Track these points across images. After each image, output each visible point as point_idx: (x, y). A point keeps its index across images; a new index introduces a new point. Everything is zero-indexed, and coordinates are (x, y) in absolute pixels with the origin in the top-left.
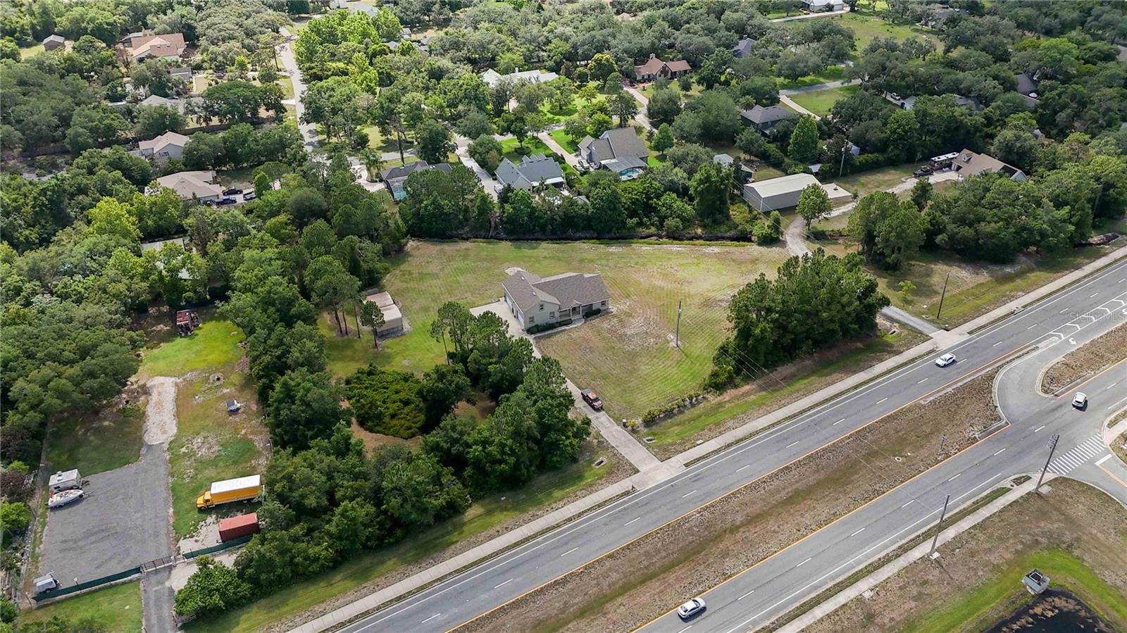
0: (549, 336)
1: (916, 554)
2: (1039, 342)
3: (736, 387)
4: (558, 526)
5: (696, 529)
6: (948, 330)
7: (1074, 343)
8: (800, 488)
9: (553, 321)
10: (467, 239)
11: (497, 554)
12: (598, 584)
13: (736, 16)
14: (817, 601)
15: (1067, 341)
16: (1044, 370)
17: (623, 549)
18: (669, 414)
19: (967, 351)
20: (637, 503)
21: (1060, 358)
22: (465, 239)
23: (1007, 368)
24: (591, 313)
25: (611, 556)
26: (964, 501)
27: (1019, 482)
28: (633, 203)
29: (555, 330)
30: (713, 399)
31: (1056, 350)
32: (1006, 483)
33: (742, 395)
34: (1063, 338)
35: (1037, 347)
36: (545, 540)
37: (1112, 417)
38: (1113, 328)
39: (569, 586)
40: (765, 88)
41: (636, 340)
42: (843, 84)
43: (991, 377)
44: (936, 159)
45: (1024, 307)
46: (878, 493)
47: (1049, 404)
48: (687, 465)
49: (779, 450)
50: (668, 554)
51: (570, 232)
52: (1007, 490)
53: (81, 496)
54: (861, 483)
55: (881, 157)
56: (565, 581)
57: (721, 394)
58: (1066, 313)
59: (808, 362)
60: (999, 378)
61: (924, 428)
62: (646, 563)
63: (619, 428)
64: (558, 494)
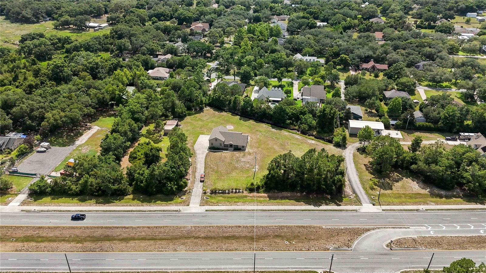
0: (214, 152)
2: (412, 226)
3: (258, 192)
4: (145, 211)
5: (184, 232)
6: (374, 205)
7: (432, 233)
8: (237, 235)
9: (221, 147)
10: (226, 112)
11: (119, 211)
12: (136, 234)
13: (429, 50)
15: (430, 231)
16: (399, 238)
17: (154, 227)
18: (224, 192)
19: (372, 216)
20: (176, 215)
21: (415, 236)
22: (225, 111)
23: (382, 230)
24: (237, 149)
25: (148, 227)
26: (293, 268)
27: (326, 272)
28: (292, 114)
29: (219, 151)
30: (246, 193)
31: (417, 232)
32: (320, 271)
33: (258, 196)
34: (429, 229)
35: (409, 228)
36: (137, 214)
37: (409, 270)
38: (463, 235)
39: (127, 230)
40: (407, 83)
41: (242, 164)
42: (456, 90)
43: (368, 230)
44: (462, 134)
45: (426, 210)
46: (262, 250)
47: (383, 251)
48: (206, 211)
49: (244, 219)
50: (167, 235)
51: (264, 120)
53: (45, 151)
54: (261, 243)
55: (432, 126)
56: (128, 228)
57: (250, 193)
58: (447, 220)
59: (299, 194)
60: (371, 232)
61: (312, 236)
62: (157, 234)
63: (201, 190)
64: (159, 202)
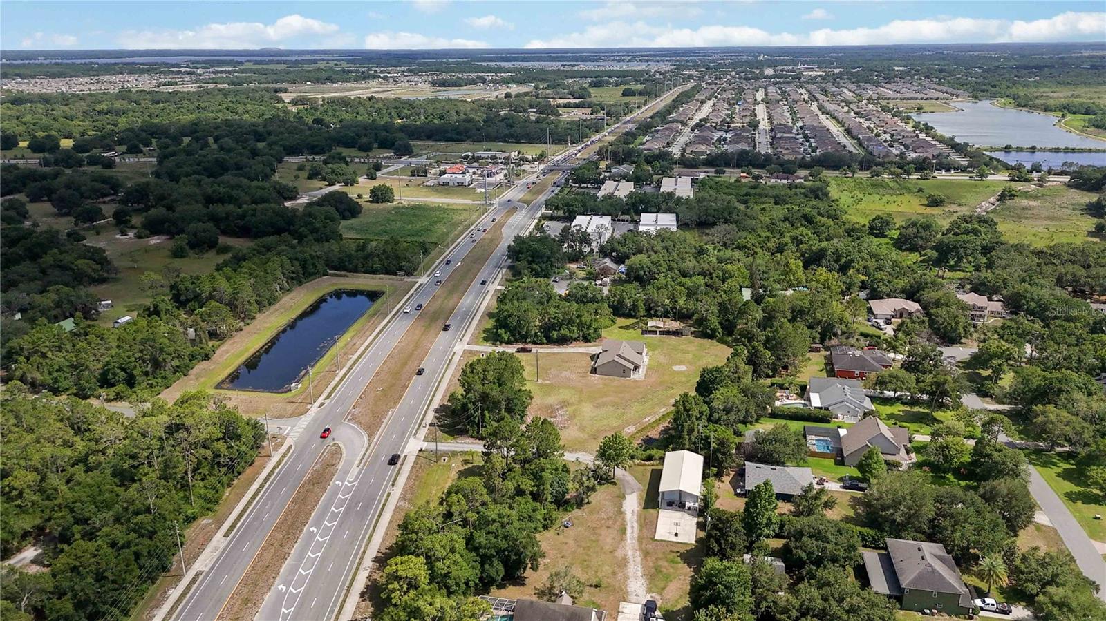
1: (344, 370)
2: (360, 471)
6: (419, 450)
7: (337, 483)
14: (381, 331)
16: (344, 455)
21: (340, 467)
23: (366, 446)
26: (340, 389)
27: (323, 404)
31: (346, 472)
32: (327, 401)
34: (346, 483)
35: (358, 466)
37: (291, 451)
43: (370, 436)
45: (389, 494)
46: (376, 375)
52: (326, 398)
58: (357, 504)
60: (364, 436)
